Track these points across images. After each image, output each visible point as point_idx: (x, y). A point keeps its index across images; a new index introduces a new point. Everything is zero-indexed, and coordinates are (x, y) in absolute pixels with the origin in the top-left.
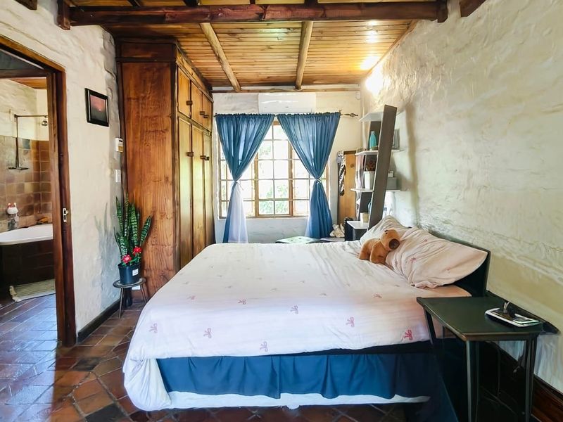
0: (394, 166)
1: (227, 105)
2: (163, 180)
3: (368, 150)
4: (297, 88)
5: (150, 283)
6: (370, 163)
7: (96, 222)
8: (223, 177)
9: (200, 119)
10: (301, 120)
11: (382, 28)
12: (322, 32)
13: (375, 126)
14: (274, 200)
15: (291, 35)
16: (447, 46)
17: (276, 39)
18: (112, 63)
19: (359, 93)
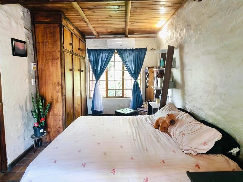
0: (173, 76)
1: (93, 45)
2: (57, 84)
3: (160, 68)
4: (126, 36)
5: (51, 134)
6: (161, 74)
7: (20, 107)
8: (91, 79)
9: (78, 52)
10: (128, 52)
11: (167, 5)
12: (136, 8)
13: (163, 56)
14: (115, 90)
15: (120, 9)
16: (203, 14)
17: (113, 12)
18: (29, 25)
19: (156, 38)
